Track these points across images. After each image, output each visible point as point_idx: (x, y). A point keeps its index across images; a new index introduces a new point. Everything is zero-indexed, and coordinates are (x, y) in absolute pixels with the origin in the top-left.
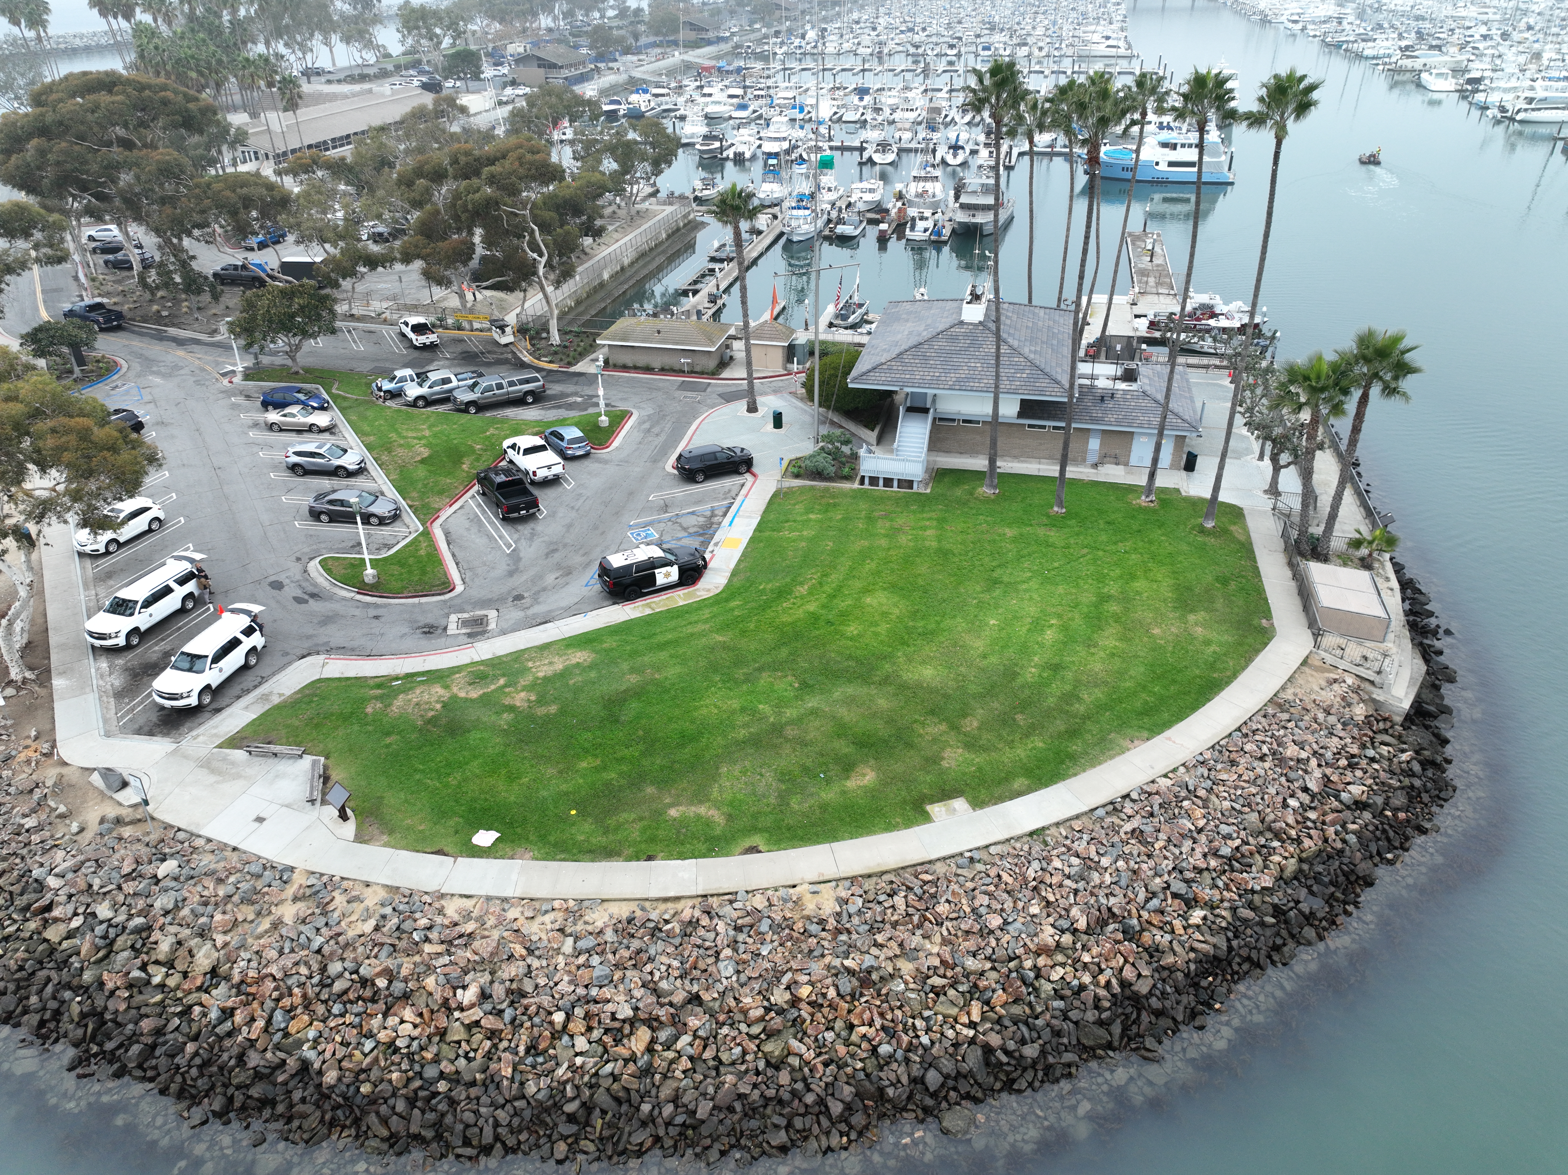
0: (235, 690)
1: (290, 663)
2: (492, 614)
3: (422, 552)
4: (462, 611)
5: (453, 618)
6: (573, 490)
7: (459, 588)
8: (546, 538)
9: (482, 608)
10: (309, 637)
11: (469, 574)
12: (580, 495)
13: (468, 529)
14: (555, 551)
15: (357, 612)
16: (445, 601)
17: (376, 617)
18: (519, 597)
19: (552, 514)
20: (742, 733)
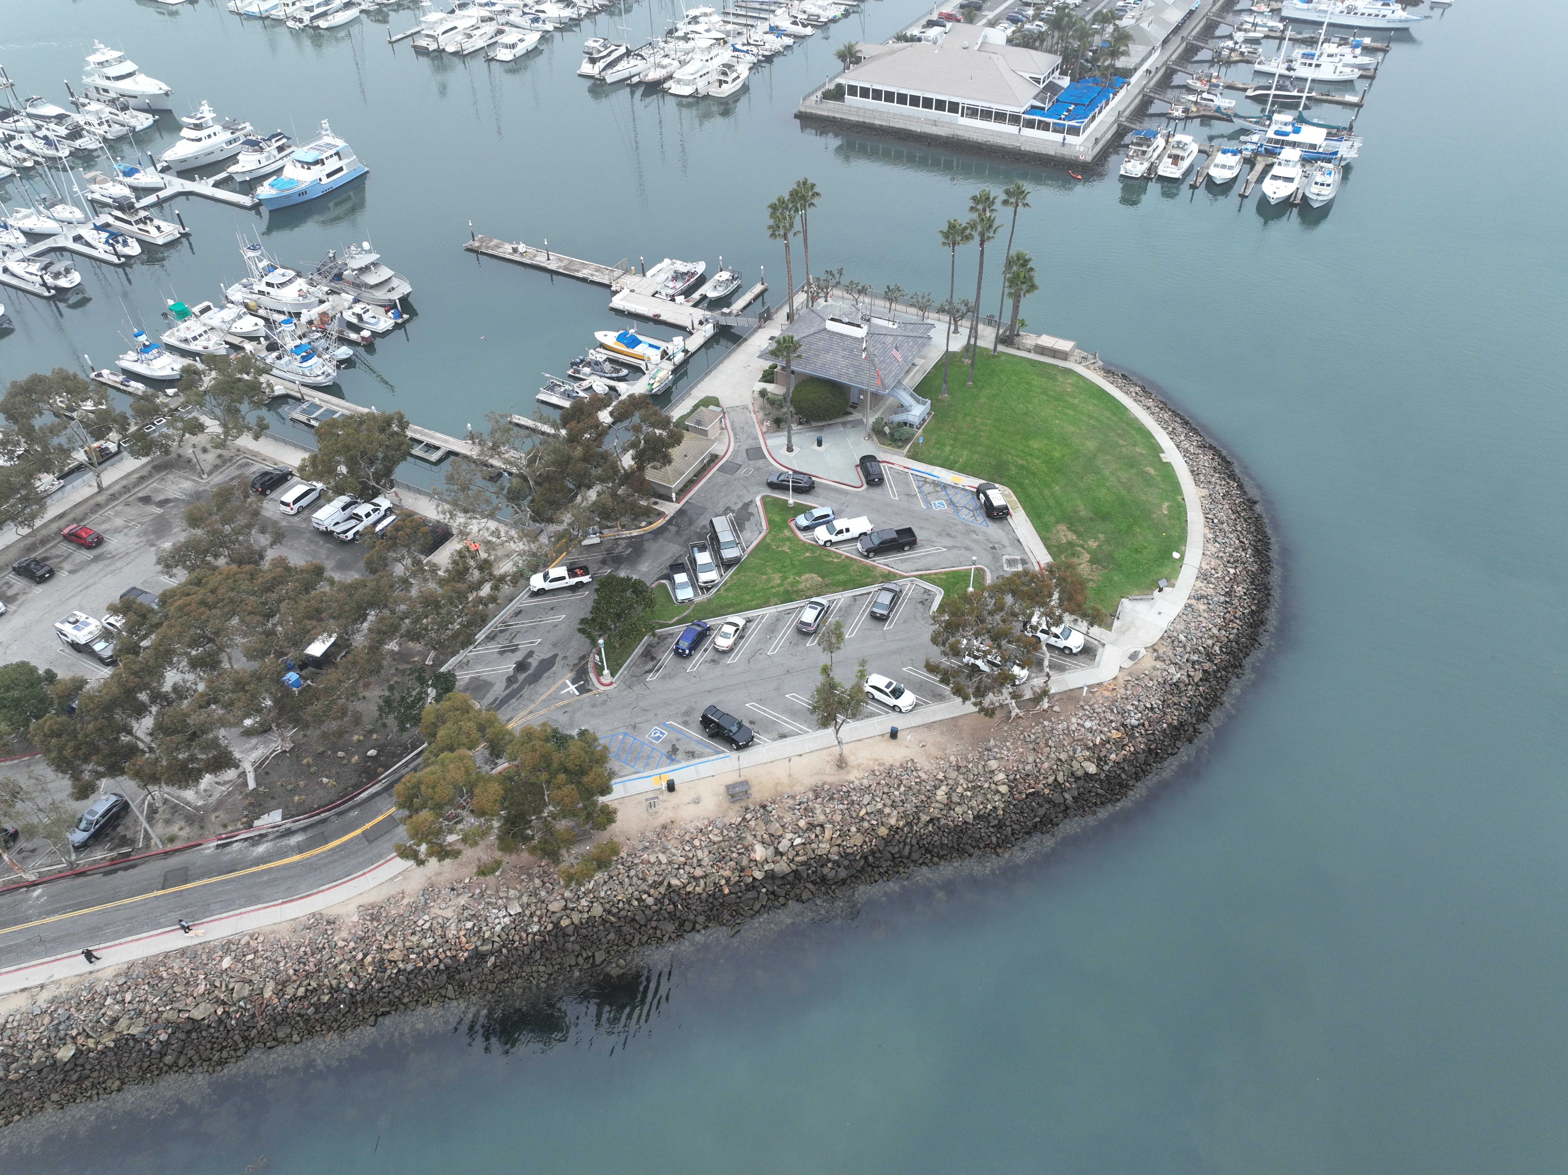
2: (1006, 556)
4: (1002, 566)
5: (1008, 569)
7: (981, 566)
9: (1000, 559)
11: (966, 563)
14: (948, 534)
16: (991, 572)
18: (994, 548)
20: (1123, 492)
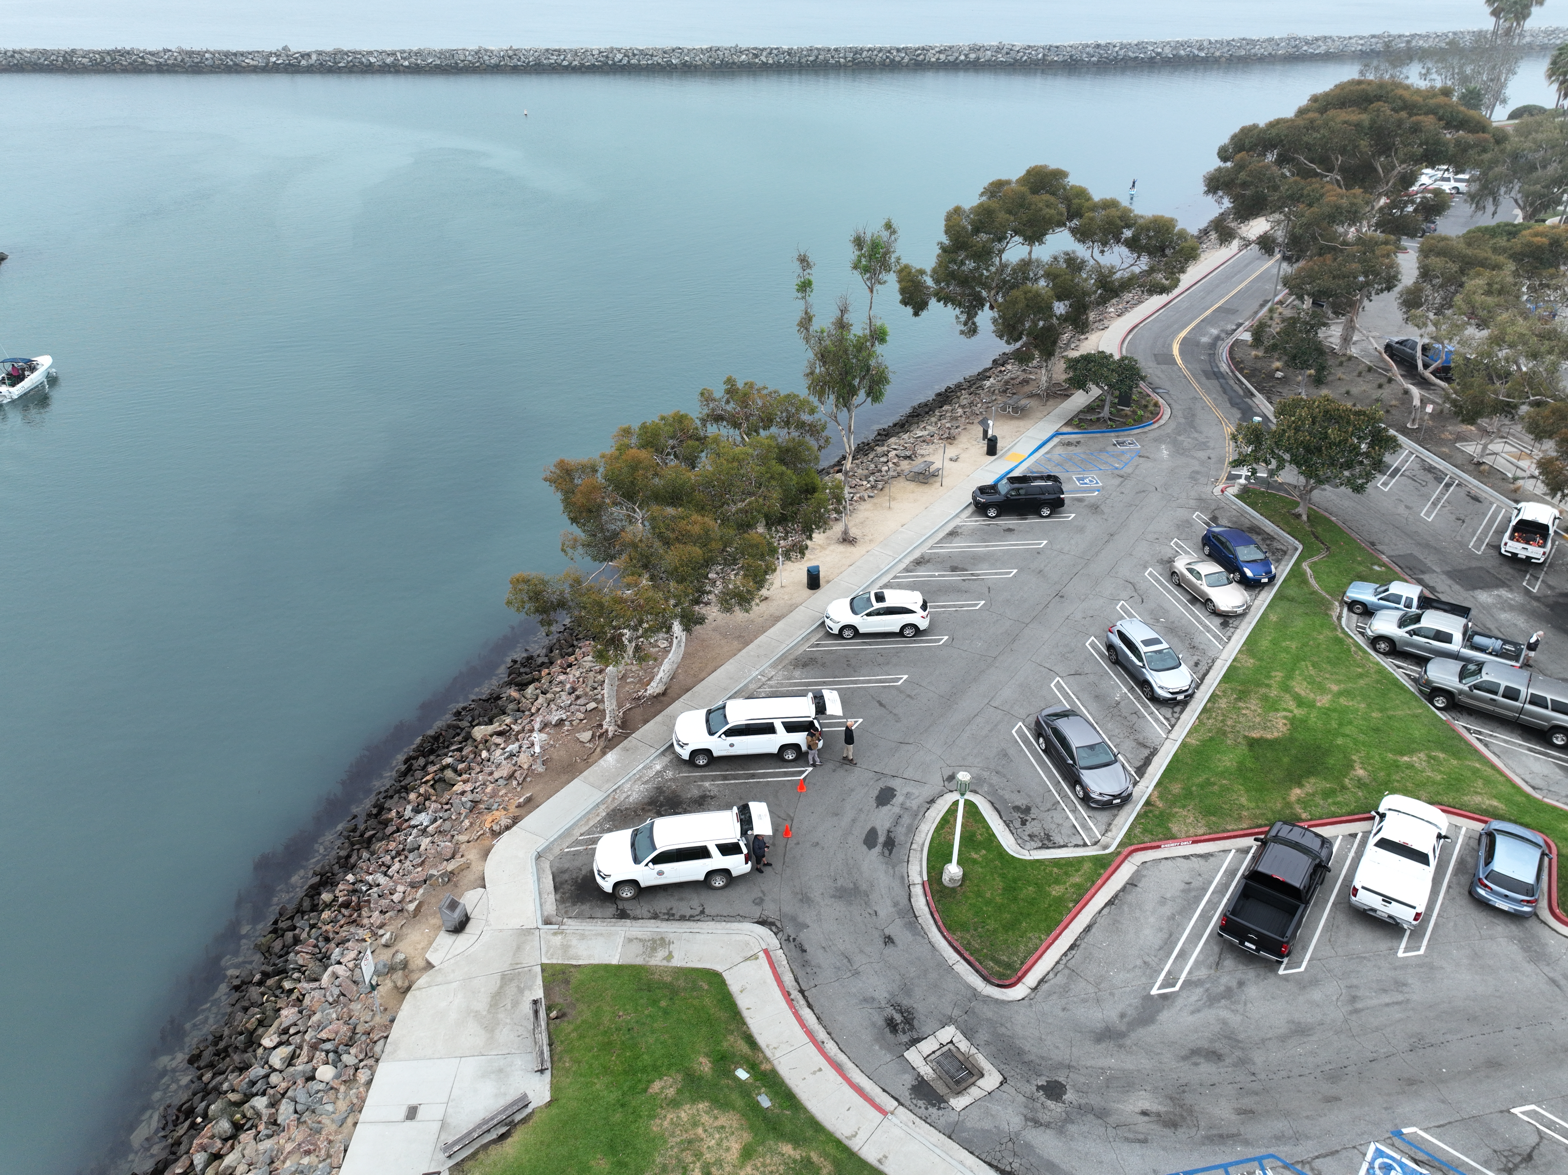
0: (662, 904)
1: (741, 918)
2: (991, 1080)
3: (1056, 891)
4: (968, 1034)
5: (948, 1033)
6: (1405, 964)
7: (1019, 992)
8: (1234, 1020)
9: (993, 1058)
10: (805, 899)
11: (1060, 979)
12: (1400, 985)
13: (1163, 901)
14: (1214, 1056)
15: (885, 909)
16: (975, 994)
17: (889, 940)
18: (1054, 1090)
19: (1303, 984)
